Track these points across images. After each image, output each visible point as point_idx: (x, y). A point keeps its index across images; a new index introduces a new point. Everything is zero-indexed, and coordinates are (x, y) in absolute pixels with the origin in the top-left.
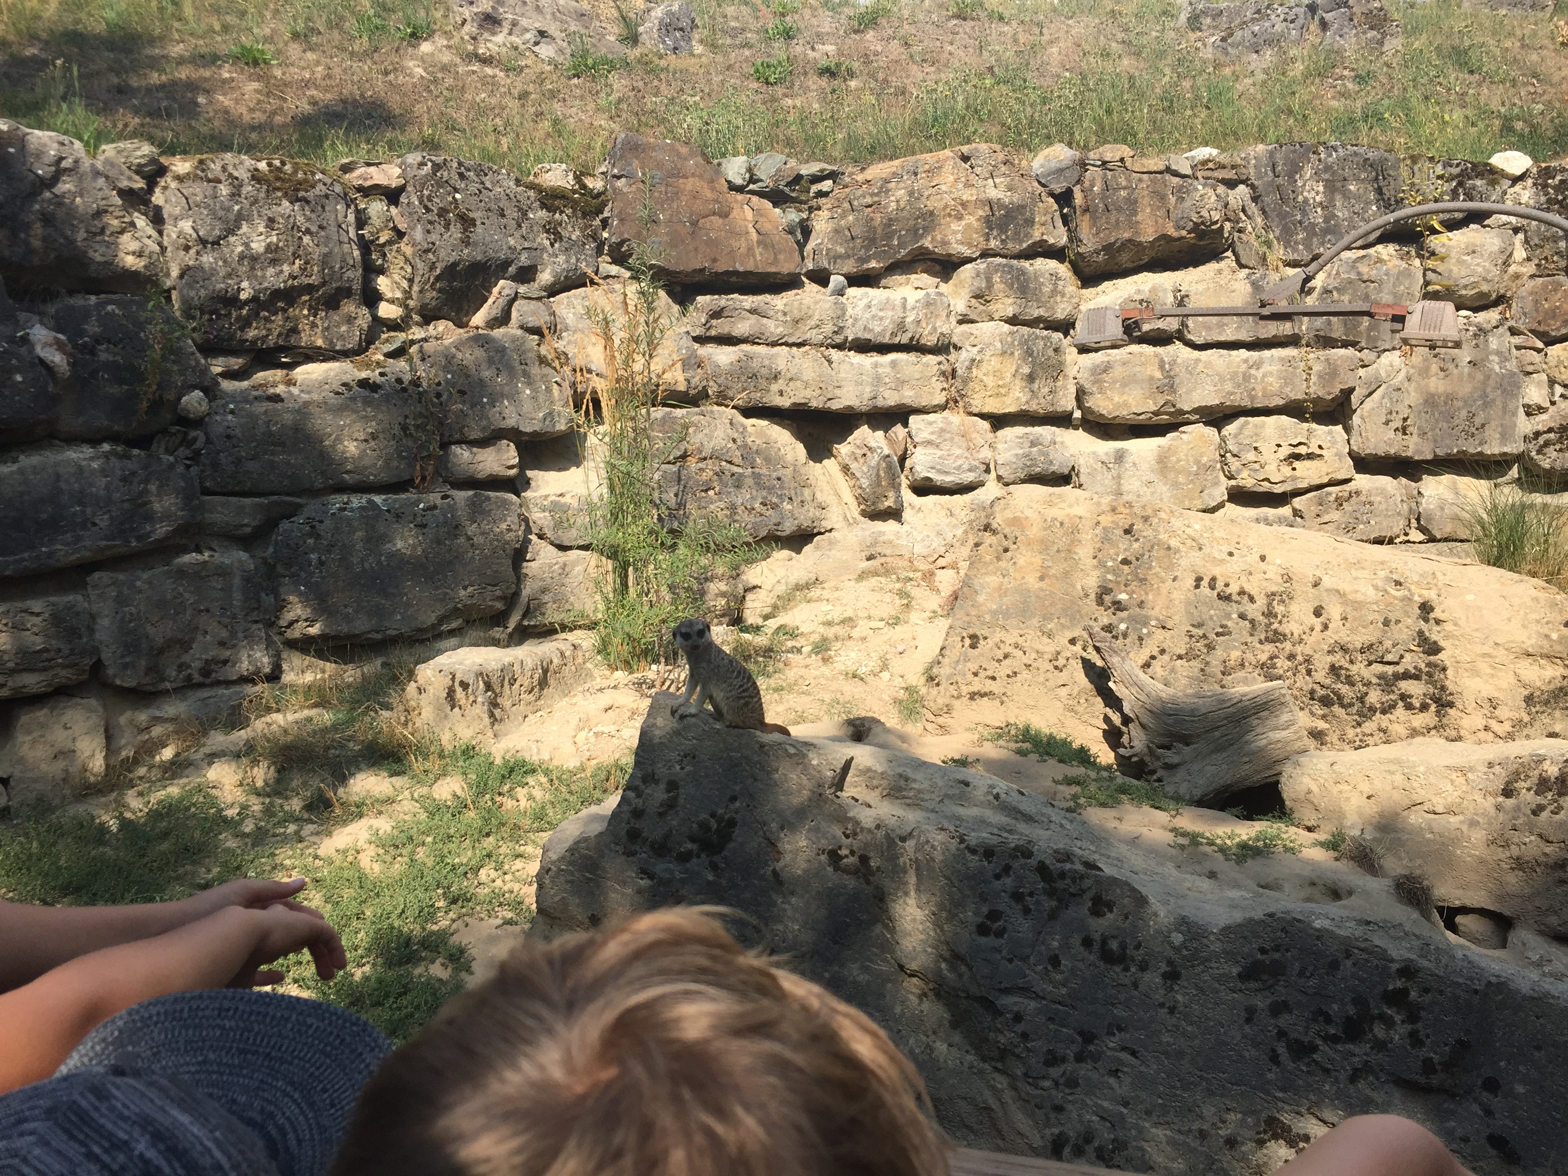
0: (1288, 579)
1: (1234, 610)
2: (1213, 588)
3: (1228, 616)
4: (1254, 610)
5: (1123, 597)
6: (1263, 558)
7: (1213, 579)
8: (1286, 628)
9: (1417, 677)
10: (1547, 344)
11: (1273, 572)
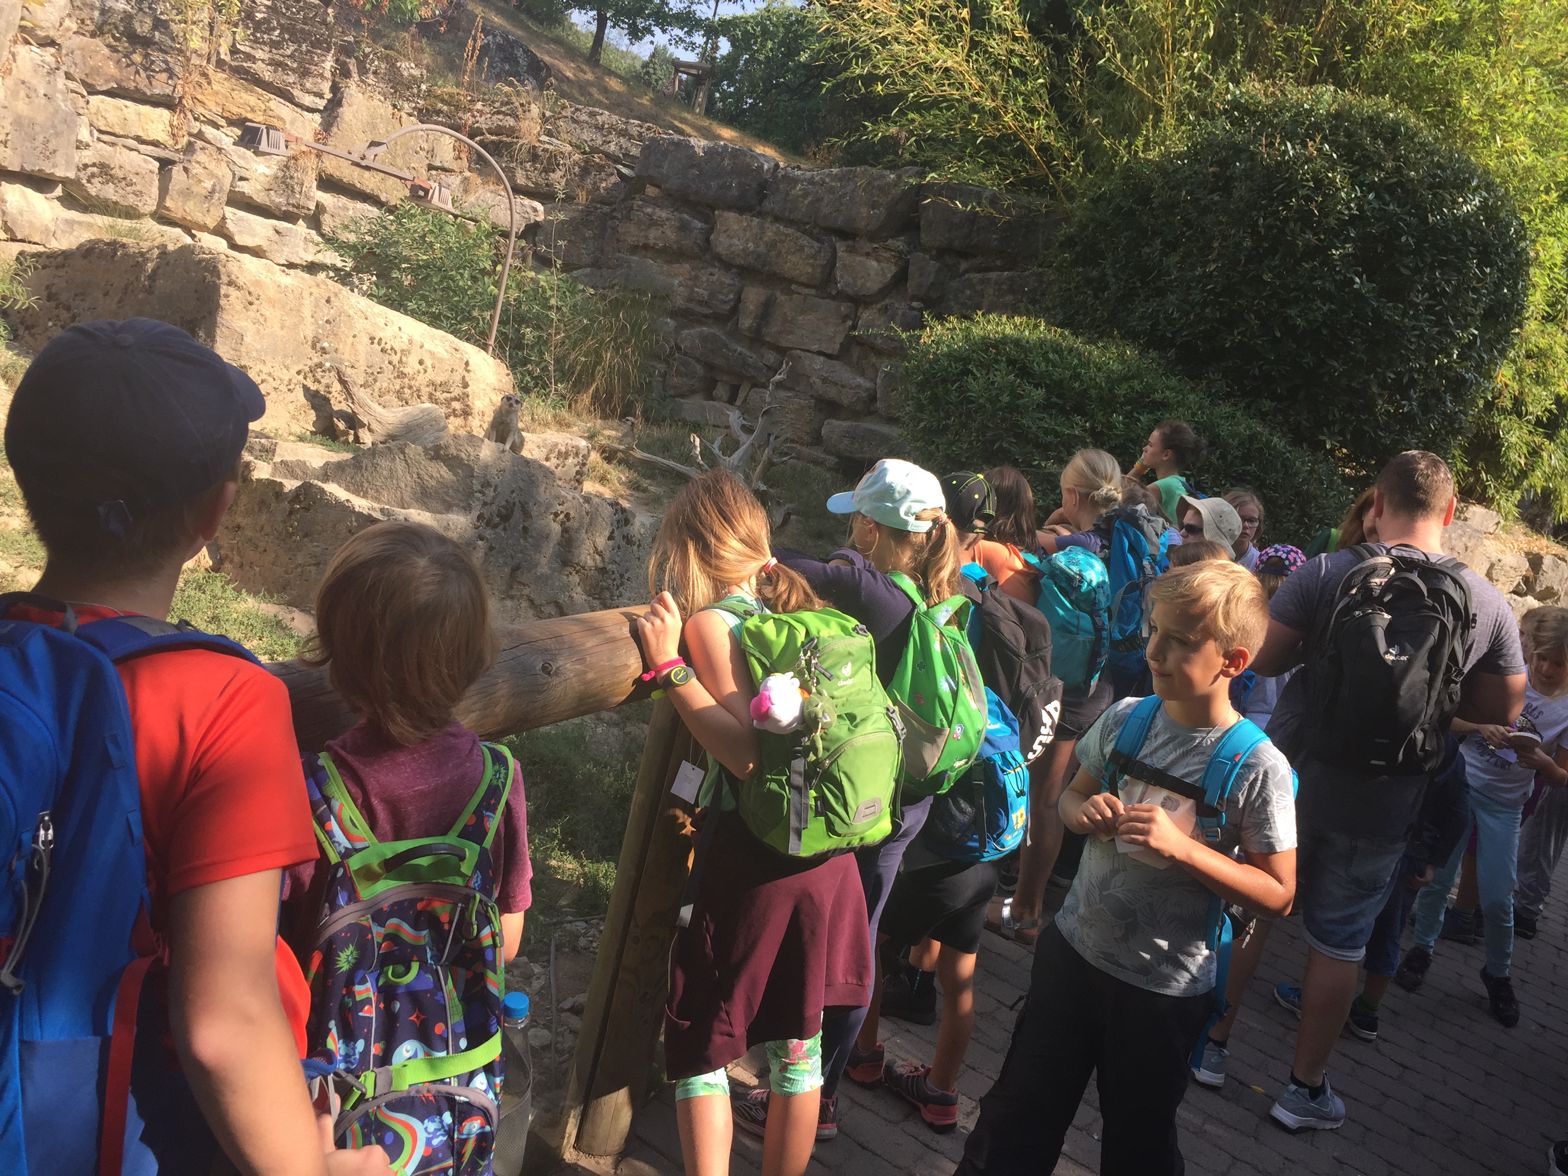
0: (411, 342)
1: (386, 358)
2: (379, 344)
3: (383, 362)
4: (395, 359)
5: (326, 345)
6: (400, 329)
7: (380, 339)
8: (406, 371)
9: (458, 400)
10: (90, 93)
11: (405, 339)
